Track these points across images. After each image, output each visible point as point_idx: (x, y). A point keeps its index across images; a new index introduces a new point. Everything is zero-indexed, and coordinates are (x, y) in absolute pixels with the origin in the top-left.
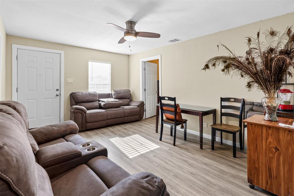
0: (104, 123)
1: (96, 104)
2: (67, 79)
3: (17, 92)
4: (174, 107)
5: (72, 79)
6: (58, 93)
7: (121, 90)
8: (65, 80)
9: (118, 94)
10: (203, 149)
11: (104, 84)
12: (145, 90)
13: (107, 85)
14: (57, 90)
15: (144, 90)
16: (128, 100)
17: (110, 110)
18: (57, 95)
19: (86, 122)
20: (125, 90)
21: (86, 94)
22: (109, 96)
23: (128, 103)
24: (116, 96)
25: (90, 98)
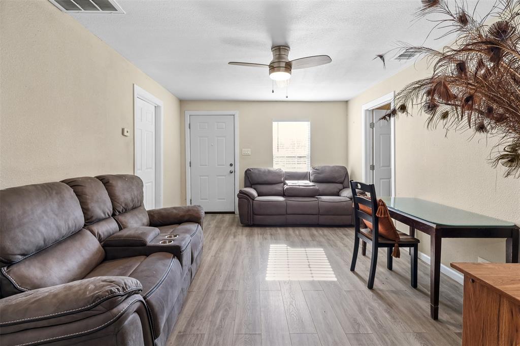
0: (281, 219)
1: (278, 188)
2: (243, 149)
3: (190, 166)
4: (371, 206)
5: (250, 149)
6: (232, 169)
7: (325, 167)
8: (241, 151)
9: (318, 173)
10: (440, 321)
11: (300, 157)
12: (372, 167)
13: (305, 158)
14: (231, 165)
15: (369, 167)
16: (340, 186)
17: (293, 199)
18: (231, 172)
19: (254, 214)
20: (334, 167)
21: (264, 172)
22: (304, 176)
23: (338, 191)
24: (314, 178)
25: (269, 178)
